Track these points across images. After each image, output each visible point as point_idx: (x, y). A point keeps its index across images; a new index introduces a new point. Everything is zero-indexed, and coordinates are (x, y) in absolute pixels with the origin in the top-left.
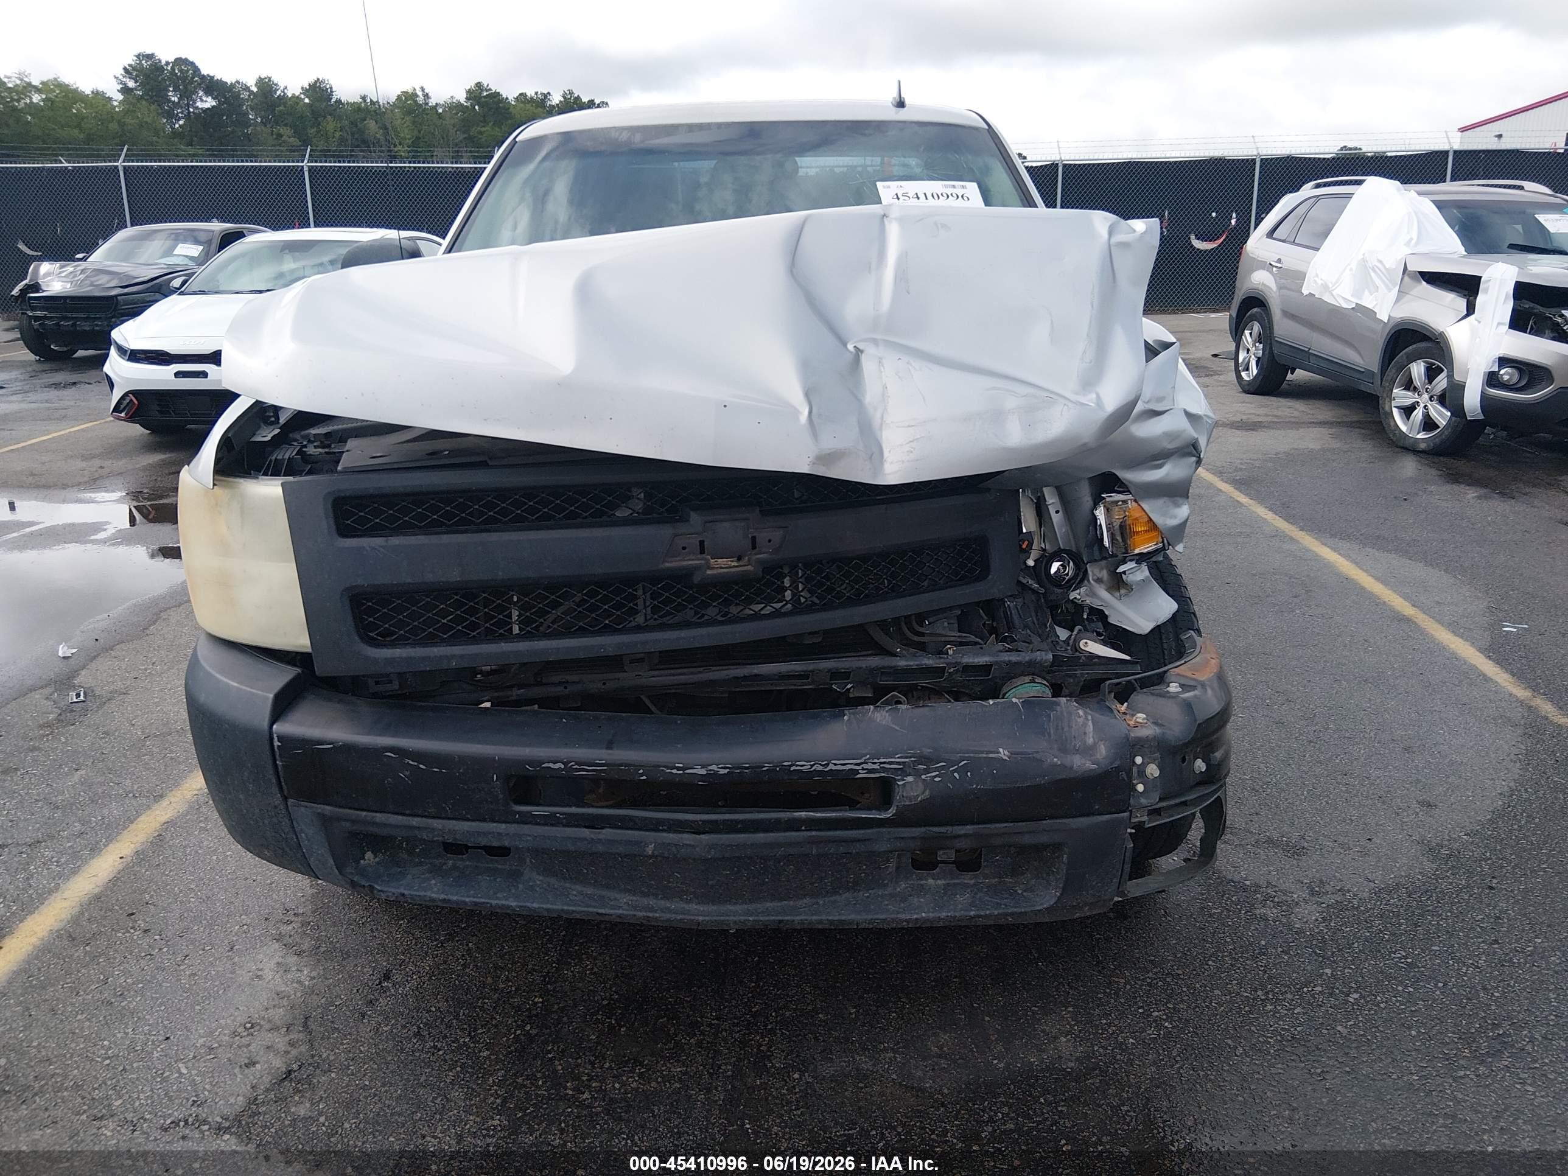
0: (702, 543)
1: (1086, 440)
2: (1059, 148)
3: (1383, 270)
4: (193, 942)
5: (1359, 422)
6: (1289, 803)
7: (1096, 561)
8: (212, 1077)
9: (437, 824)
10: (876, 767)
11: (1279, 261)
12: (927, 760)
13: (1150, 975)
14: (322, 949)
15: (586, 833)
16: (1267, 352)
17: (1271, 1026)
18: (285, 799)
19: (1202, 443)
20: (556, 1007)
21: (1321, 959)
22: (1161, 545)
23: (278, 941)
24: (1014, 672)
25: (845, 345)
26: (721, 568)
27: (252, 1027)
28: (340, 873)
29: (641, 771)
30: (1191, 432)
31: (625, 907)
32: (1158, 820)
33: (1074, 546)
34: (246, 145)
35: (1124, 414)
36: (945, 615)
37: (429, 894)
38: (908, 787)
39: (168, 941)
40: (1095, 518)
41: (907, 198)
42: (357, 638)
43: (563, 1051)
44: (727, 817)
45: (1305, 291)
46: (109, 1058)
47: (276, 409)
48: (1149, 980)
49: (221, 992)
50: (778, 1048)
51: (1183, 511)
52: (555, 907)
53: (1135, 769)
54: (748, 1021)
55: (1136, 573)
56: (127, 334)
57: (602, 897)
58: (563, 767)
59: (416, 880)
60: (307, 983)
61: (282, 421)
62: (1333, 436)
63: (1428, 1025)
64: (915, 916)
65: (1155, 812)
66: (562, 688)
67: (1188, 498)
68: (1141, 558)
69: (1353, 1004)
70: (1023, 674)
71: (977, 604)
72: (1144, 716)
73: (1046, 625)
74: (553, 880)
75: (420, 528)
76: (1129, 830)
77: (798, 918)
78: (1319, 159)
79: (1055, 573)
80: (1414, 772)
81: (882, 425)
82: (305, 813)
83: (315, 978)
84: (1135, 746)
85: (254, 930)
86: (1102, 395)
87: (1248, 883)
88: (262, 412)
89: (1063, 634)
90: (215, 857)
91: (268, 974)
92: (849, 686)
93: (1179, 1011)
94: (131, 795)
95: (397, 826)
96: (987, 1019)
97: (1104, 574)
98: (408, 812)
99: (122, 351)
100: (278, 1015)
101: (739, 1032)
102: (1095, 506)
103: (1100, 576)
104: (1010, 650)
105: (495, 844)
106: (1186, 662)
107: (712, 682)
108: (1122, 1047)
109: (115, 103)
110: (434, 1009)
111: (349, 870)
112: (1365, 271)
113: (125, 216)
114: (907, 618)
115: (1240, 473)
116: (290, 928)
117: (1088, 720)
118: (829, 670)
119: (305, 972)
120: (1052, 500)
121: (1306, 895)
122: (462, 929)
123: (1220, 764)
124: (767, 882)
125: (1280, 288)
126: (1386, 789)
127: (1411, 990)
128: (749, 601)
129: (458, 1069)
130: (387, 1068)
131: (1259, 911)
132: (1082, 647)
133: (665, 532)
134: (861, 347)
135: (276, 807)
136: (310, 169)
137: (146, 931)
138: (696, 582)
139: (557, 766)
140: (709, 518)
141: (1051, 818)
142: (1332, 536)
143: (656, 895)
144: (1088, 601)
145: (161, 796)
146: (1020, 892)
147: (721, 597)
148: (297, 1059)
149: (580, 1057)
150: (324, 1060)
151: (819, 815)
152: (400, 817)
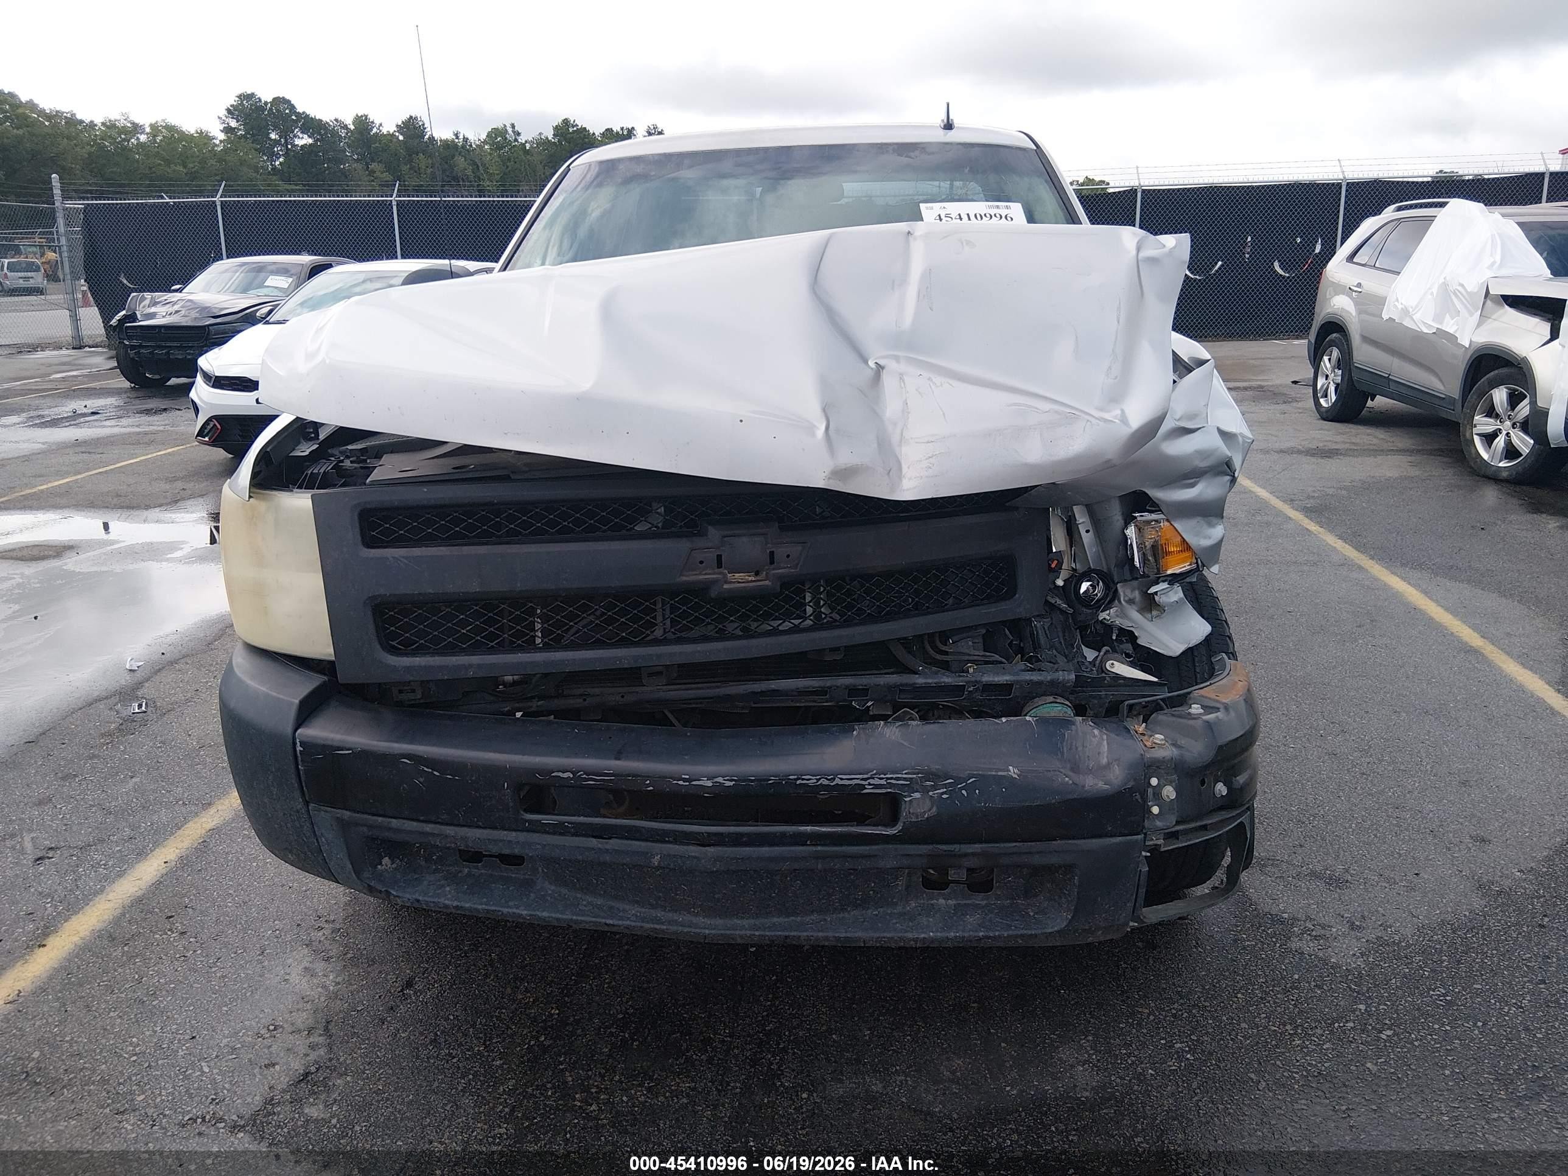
0: (719, 557)
1: (1109, 457)
2: (1138, 173)
3: (1464, 293)
4: (226, 945)
5: (1442, 450)
6: (1337, 836)
7: (1126, 581)
8: (232, 1076)
9: (449, 830)
10: (883, 782)
11: (1359, 285)
12: (935, 777)
13: (1176, 1006)
14: (349, 956)
15: (594, 842)
16: (1346, 378)
17: (1298, 1061)
18: (307, 803)
19: (1237, 462)
20: (572, 1019)
21: (1355, 994)
22: (1194, 566)
23: (307, 945)
24: (1035, 691)
25: (866, 362)
26: (739, 582)
27: (275, 1029)
28: (358, 878)
29: (648, 782)
30: (1224, 450)
31: (634, 918)
32: (1174, 844)
33: (1105, 567)
34: (341, 181)
35: (1151, 429)
36: (970, 634)
37: (442, 900)
38: (915, 803)
39: (202, 944)
40: (1126, 538)
41: (950, 219)
42: (378, 647)
43: (575, 1062)
44: (732, 829)
45: (1385, 316)
46: (136, 1054)
47: (316, 426)
48: (1174, 1011)
49: (248, 994)
50: (789, 1067)
51: (1217, 531)
52: (564, 917)
53: (1150, 790)
54: (761, 1039)
55: (1171, 595)
56: (213, 361)
57: (611, 908)
58: (572, 776)
59: (431, 887)
60: (331, 988)
61: (322, 437)
62: (1413, 464)
63: (1463, 1064)
64: (923, 936)
65: (1172, 836)
66: (581, 700)
67: (1222, 517)
68: (1174, 579)
69: (1386, 1041)
70: (1045, 694)
71: (1003, 623)
72: (1162, 737)
73: (1072, 645)
74: (564, 891)
75: (443, 539)
76: (1144, 853)
77: (805, 934)
78: (1408, 182)
79: (1085, 591)
80: (1469, 806)
81: (901, 441)
82: (325, 817)
83: (339, 983)
84: (1152, 767)
85: (285, 935)
86: (1127, 411)
87: (1286, 915)
88: (302, 429)
89: (1090, 654)
90: (255, 864)
91: (295, 978)
92: (869, 704)
93: (1202, 1043)
94: (181, 802)
95: (411, 832)
96: (1003, 1045)
97: (1137, 594)
98: (422, 818)
99: (207, 377)
100: (302, 1019)
101: (750, 1049)
102: (1126, 525)
103: (1131, 596)
104: (1032, 670)
105: (506, 851)
106: (1211, 684)
107: (729, 698)
108: (1140, 1078)
109: (217, 142)
110: (452, 1017)
111: (366, 875)
112: (1447, 295)
113: (221, 249)
114: (931, 636)
115: (1312, 501)
116: (320, 934)
117: (1103, 740)
118: (847, 687)
119: (331, 977)
120: (1082, 519)
121: (1345, 929)
122: (487, 939)
123: (1242, 789)
124: (773, 897)
125: (1360, 312)
126: (1439, 824)
127: (1448, 1028)
128: (767, 616)
129: (471, 1077)
130: (402, 1074)
131: (1295, 944)
132: (1108, 668)
133: (682, 546)
134: (882, 362)
135: (298, 812)
136: (399, 203)
137: (183, 933)
138: (713, 595)
139: (565, 775)
140: (726, 533)
141: (1061, 839)
142: (1402, 565)
143: (664, 908)
144: (1118, 622)
145: (210, 804)
146: (1032, 914)
147: (738, 611)
148: (316, 1062)
149: (591, 1070)
150: (341, 1064)
151: (824, 829)
152: (415, 824)
